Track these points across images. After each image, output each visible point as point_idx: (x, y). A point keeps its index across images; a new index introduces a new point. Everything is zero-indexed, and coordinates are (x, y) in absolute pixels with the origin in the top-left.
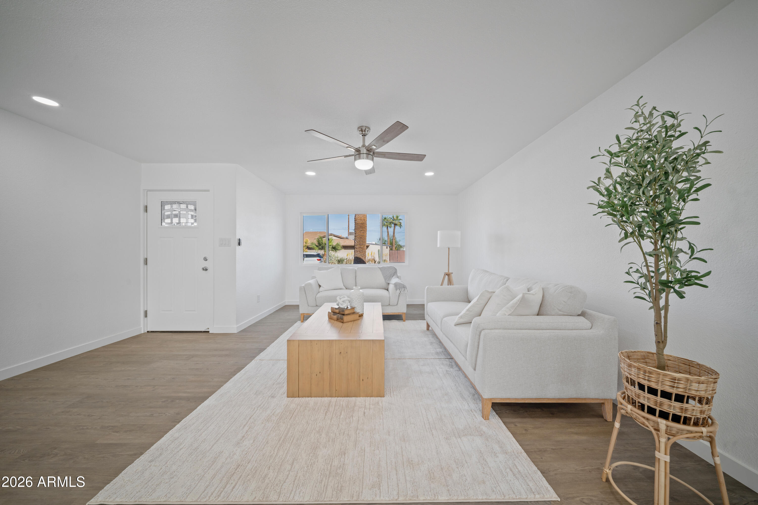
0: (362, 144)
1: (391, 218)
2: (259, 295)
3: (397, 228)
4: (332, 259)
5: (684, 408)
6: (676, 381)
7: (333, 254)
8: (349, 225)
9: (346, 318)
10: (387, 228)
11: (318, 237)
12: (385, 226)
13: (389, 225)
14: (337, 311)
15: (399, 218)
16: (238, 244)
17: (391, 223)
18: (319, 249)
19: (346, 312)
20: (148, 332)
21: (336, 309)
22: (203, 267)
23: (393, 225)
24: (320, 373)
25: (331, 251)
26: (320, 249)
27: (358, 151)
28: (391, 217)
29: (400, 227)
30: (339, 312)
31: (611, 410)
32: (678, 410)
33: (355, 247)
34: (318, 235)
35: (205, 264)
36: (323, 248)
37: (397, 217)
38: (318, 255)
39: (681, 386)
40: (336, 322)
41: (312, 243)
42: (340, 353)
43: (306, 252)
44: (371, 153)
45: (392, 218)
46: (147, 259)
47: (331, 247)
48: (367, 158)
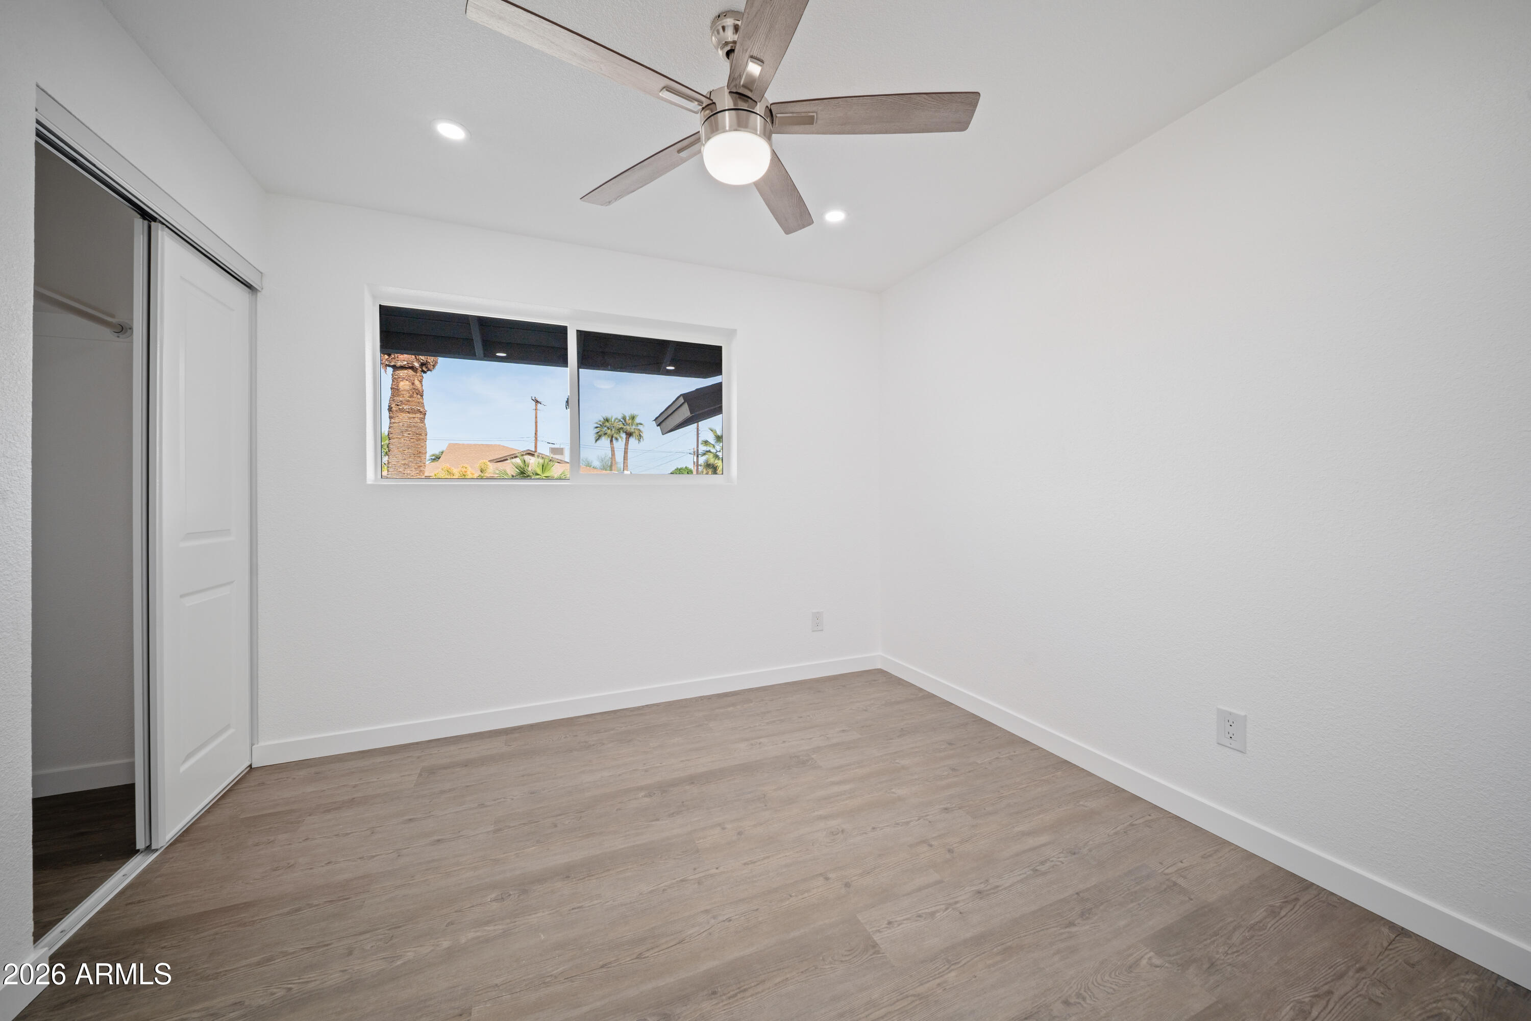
1: (620, 421)
3: (632, 440)
8: (536, 431)
10: (611, 441)
12: (606, 436)
13: (615, 435)
15: (637, 420)
17: (619, 430)
23: (624, 436)
28: (620, 417)
29: (639, 440)
37: (633, 418)
45: (622, 420)
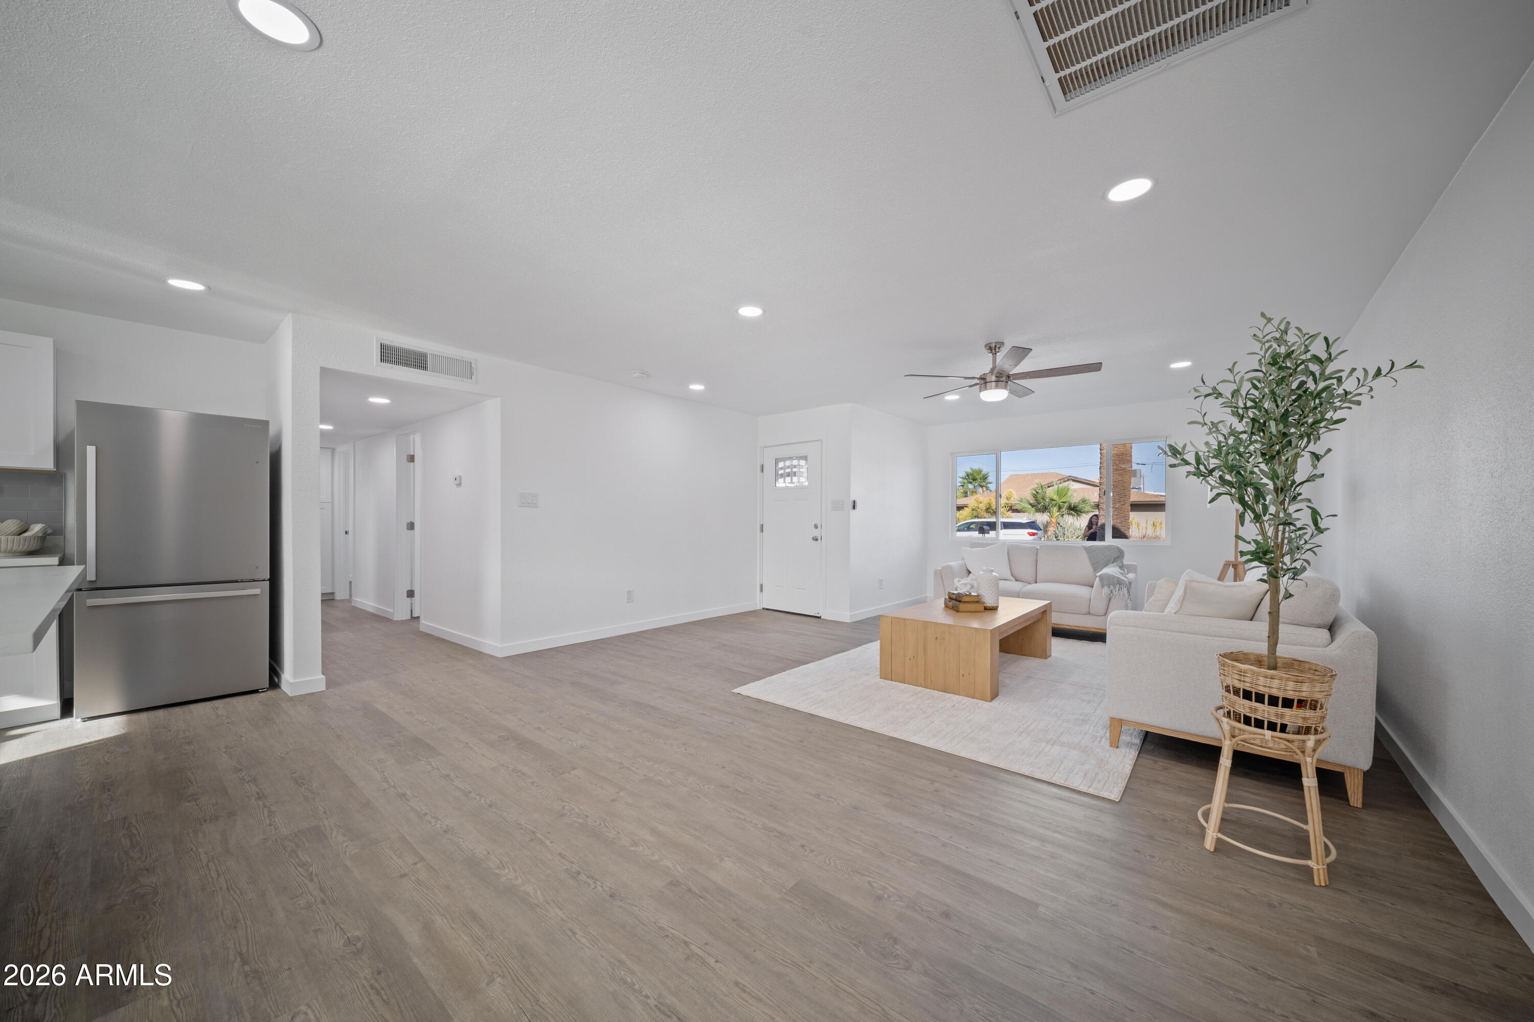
0: (992, 367)
2: (882, 579)
4: (1066, 532)
5: (1254, 708)
6: (1242, 674)
7: (1069, 523)
9: (962, 607)
11: (1036, 486)
14: (954, 597)
16: (852, 507)
18: (1036, 512)
19: (965, 599)
20: (763, 608)
21: (953, 594)
22: (814, 536)
24: (914, 657)
25: (1066, 516)
26: (1038, 510)
27: (983, 379)
30: (956, 598)
31: (1358, 789)
32: (1248, 710)
33: (1101, 506)
34: (1037, 481)
35: (816, 533)
36: (1045, 509)
38: (1032, 525)
39: (1248, 680)
40: (950, 610)
41: (1021, 500)
42: (937, 638)
43: (1008, 517)
44: (1004, 379)
46: (763, 525)
47: (1066, 505)
48: (997, 387)
